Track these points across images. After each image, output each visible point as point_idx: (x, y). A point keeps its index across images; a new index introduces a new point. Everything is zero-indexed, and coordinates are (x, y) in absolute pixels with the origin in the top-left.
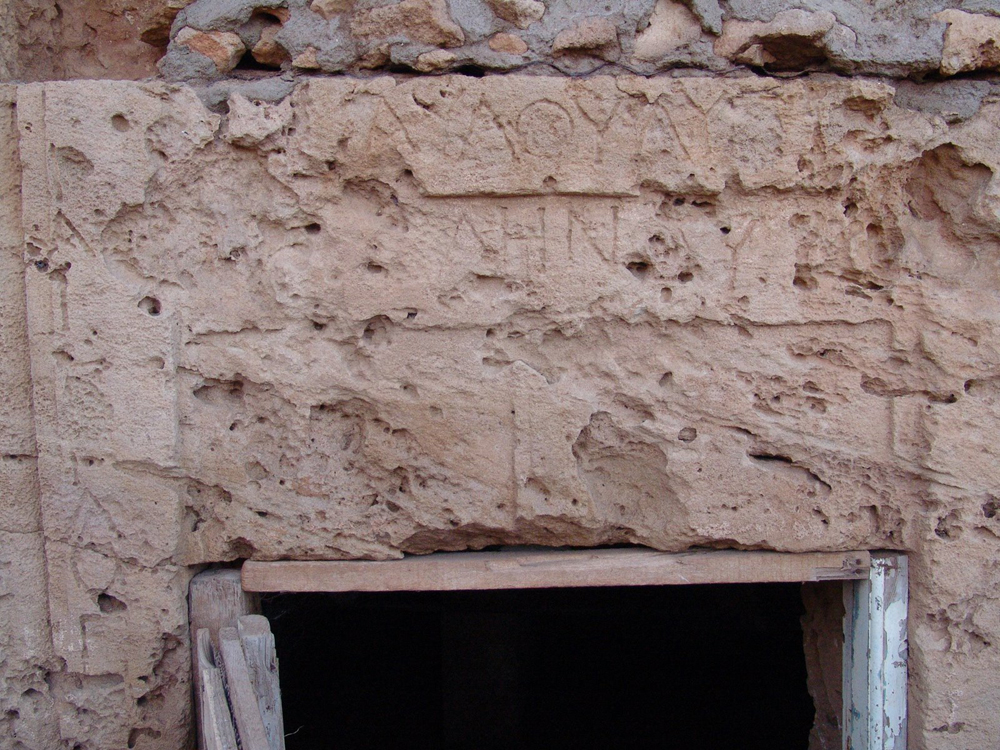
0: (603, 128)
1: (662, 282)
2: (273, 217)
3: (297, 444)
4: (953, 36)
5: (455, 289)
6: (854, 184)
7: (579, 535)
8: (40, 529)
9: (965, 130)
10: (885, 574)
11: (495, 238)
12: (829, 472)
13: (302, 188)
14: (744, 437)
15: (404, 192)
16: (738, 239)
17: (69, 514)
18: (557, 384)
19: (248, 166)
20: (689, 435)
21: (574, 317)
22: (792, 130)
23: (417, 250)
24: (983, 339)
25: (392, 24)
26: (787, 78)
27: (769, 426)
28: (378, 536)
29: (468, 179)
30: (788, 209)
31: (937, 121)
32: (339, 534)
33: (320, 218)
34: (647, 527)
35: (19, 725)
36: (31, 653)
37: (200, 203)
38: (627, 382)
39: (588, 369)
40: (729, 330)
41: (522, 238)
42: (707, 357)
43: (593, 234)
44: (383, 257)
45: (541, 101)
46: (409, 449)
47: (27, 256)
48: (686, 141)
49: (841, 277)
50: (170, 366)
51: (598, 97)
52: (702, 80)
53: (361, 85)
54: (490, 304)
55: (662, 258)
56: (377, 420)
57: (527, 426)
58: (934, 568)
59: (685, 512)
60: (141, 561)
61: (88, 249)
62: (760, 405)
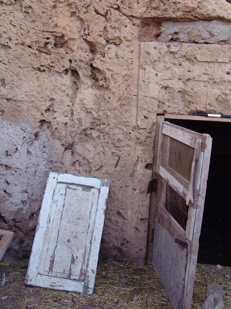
0: (225, 53)
2: (175, 63)
3: (175, 97)
5: (201, 75)
8: (137, 106)
11: (207, 68)
13: (180, 59)
15: (195, 61)
17: (142, 104)
18: (214, 90)
19: (172, 55)
21: (218, 80)
23: (196, 69)
25: (195, 36)
28: (185, 111)
29: (204, 59)
32: (180, 110)
33: (182, 64)
35: (131, 135)
36: (134, 124)
37: (164, 60)
38: (224, 91)
39: (219, 88)
41: (211, 68)
43: (222, 68)
44: (190, 70)
45: (216, 48)
46: (191, 98)
47: (140, 67)
50: (159, 84)
51: (225, 48)
53: (190, 45)
54: (205, 78)
56: (187, 94)
57: (209, 96)
60: (151, 112)
61: (149, 66)
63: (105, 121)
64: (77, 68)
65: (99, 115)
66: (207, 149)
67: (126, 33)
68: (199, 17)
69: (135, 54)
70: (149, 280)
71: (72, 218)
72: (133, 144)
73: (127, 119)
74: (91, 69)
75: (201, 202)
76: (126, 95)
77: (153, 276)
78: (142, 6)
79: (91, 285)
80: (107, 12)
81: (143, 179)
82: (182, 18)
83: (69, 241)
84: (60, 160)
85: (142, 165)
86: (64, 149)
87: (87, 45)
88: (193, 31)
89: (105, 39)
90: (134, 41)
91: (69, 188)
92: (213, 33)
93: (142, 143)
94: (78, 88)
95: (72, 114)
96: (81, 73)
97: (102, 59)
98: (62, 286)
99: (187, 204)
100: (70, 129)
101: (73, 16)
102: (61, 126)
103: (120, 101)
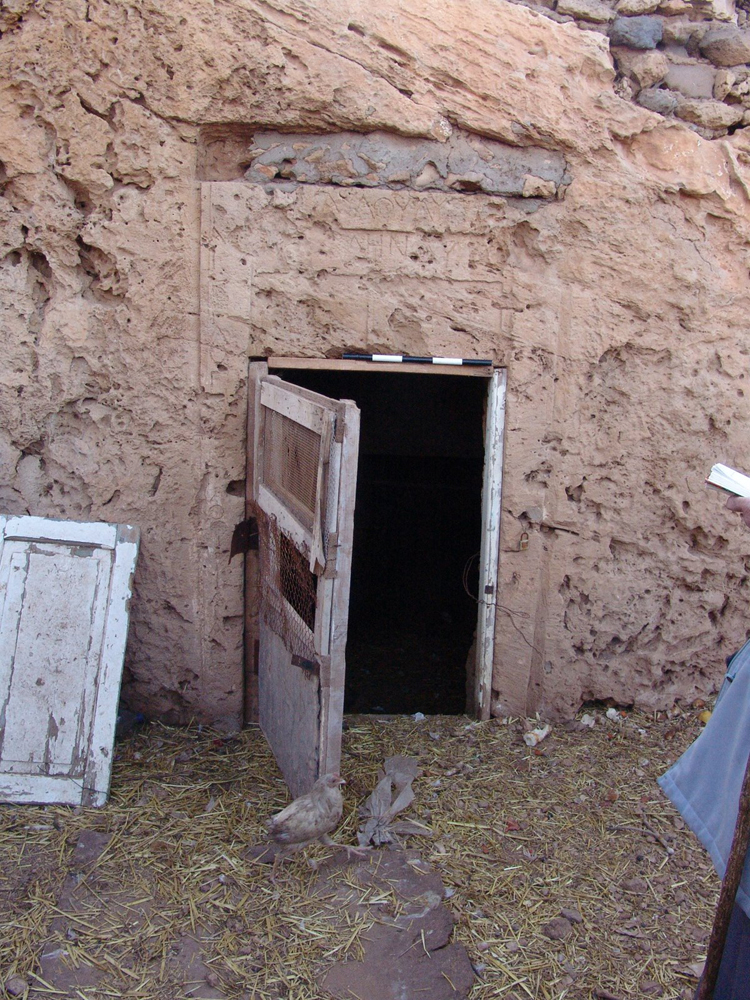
0: (404, 209)
1: (422, 263)
2: (287, 233)
3: (291, 314)
4: (527, 184)
5: (350, 262)
6: (492, 233)
8: (199, 339)
9: (532, 216)
10: (498, 375)
11: (365, 244)
12: (478, 335)
13: (298, 223)
14: (449, 321)
15: (334, 227)
16: (449, 250)
17: (210, 334)
18: (384, 297)
19: (279, 214)
20: (429, 318)
21: (391, 274)
22: (469, 213)
23: (338, 247)
24: (533, 290)
25: (334, 168)
26: (469, 194)
27: (458, 318)
28: (318, 349)
29: (356, 224)
30: (467, 240)
31: (522, 212)
32: (304, 348)
33: (304, 234)
35: (187, 411)
36: (192, 385)
37: (261, 226)
38: (408, 298)
39: (395, 293)
40: (445, 282)
41: (374, 245)
42: (437, 291)
43: (399, 245)
44: (325, 249)
45: (383, 198)
46: (330, 318)
47: (201, 242)
48: (432, 215)
49: (486, 266)
50: (249, 283)
51: (402, 198)
52: (439, 194)
53: (321, 189)
54: (362, 268)
55: (422, 255)
56: (320, 307)
57: (372, 311)
58: (513, 371)
59: (427, 346)
60: (234, 352)
61: (223, 240)
62: (455, 309)
63: (119, 379)
64: (43, 248)
65: (104, 366)
66: (349, 436)
67: (163, 160)
68: (338, 123)
69: (189, 213)
70: (249, 762)
71: (46, 626)
72: (194, 434)
73: (176, 373)
74: (79, 248)
75: (344, 562)
76: (168, 313)
77: (260, 752)
78: (200, 94)
79: (102, 784)
80: (112, 109)
81: (223, 520)
82: (301, 126)
83: (39, 682)
84: (9, 483)
85: (218, 485)
86: (18, 453)
87: (66, 188)
88: (327, 157)
89: (111, 174)
90: (185, 180)
91: (37, 551)
92: (373, 162)
93: (216, 431)
94: (48, 299)
95: (36, 365)
96: (53, 260)
97: (106, 223)
98: (26, 794)
99: (312, 569)
100: (30, 403)
101: (25, 116)
102: (7, 395)
103: (155, 328)
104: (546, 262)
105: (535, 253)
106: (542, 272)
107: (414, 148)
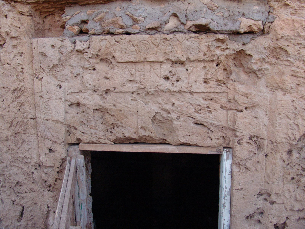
0: (157, 46)
1: (172, 82)
2: (85, 67)
3: (91, 117)
4: (242, 24)
5: (124, 83)
6: (219, 59)
7: (153, 140)
8: (37, 134)
9: (247, 46)
10: (226, 153)
11: (133, 72)
12: (212, 128)
13: (91, 60)
14: (192, 119)
15: (113, 61)
16: (190, 72)
17: (43, 131)
18: (148, 105)
19: (80, 56)
21: (151, 90)
22: (202, 46)
23: (116, 75)
24: (249, 97)
25: (110, 24)
26: (202, 34)
27: (198, 116)
28: (108, 139)
30: (202, 65)
31: (239, 44)
32: (99, 138)
33: (95, 67)
34: (170, 139)
35: (34, 175)
36: (36, 161)
37: (70, 64)
38: (164, 105)
39: (155, 102)
40: (188, 94)
41: (139, 72)
42: (183, 100)
43: (155, 71)
44: (109, 76)
45: (143, 40)
46: (115, 119)
47: (34, 76)
48: (177, 49)
49: (216, 81)
50: (63, 100)
51: (156, 39)
52: (181, 35)
53: (103, 37)
54: (132, 87)
55: (172, 76)
57: (141, 115)
58: (236, 152)
59: (178, 136)
60: (57, 142)
61: (46, 74)
62: (196, 111)
72: (40, 188)
73: (25, 154)
76: (19, 119)
88: (107, 16)
90: (23, 38)
92: (135, 17)
103: (12, 128)
104: (258, 77)
105: (250, 71)
106: (255, 84)
107: (163, 6)
